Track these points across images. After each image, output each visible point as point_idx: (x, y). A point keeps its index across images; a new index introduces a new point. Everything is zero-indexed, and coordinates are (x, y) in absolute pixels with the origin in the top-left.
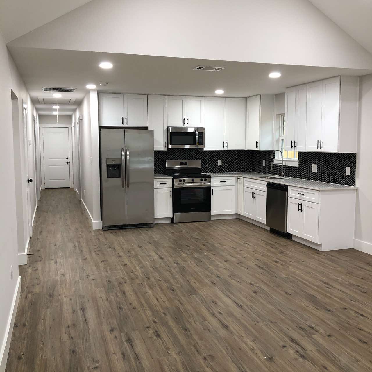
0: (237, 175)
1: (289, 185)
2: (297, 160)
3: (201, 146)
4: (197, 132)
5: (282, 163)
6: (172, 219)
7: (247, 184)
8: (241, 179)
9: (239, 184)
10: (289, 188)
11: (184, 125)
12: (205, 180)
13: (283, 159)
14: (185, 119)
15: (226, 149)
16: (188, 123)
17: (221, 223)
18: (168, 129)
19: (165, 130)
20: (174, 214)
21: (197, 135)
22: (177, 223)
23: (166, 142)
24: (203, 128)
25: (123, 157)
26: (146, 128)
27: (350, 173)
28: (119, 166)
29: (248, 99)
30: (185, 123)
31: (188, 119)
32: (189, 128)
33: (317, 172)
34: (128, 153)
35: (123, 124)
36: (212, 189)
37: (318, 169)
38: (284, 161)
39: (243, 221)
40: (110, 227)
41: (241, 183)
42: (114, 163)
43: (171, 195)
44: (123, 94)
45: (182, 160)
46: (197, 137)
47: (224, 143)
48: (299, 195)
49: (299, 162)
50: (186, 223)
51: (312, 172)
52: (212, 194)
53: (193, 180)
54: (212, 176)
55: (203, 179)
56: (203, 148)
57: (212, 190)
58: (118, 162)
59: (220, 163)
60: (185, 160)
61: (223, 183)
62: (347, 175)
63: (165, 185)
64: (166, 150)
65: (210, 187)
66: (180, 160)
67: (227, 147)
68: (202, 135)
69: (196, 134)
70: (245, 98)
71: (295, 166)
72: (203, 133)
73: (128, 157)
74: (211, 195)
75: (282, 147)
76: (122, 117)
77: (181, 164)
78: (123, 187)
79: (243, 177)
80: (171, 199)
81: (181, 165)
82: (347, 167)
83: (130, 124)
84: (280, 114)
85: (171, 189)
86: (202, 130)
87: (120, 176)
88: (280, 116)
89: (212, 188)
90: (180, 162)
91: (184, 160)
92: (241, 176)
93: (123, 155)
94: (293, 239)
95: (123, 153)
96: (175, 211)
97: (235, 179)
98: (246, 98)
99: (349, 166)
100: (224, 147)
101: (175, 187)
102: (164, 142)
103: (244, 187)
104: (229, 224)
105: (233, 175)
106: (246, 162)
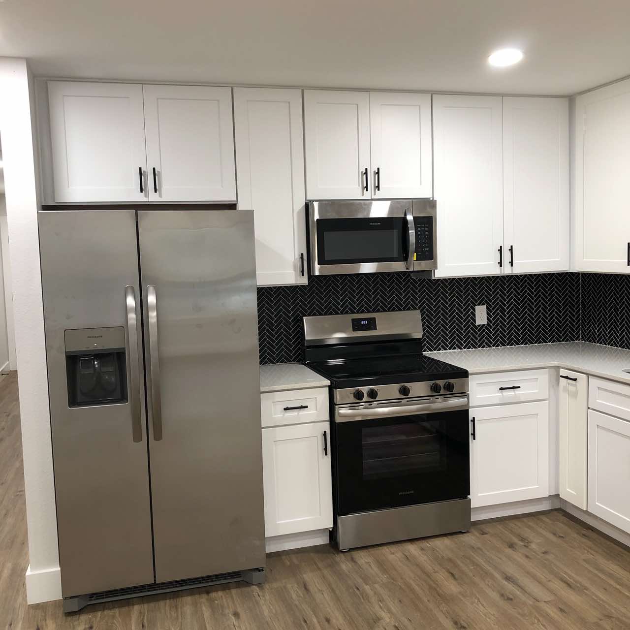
0: (556, 363)
3: (423, 265)
4: (410, 218)
6: (333, 534)
7: (604, 402)
8: (575, 380)
9: (564, 397)
11: (363, 195)
12: (449, 387)
14: (366, 173)
15: (507, 270)
16: (378, 187)
17: (511, 546)
18: (308, 207)
19: (298, 213)
20: (340, 518)
21: (411, 225)
22: (350, 550)
23: (302, 254)
24: (431, 204)
25: (132, 316)
26: (232, 206)
28: (118, 357)
29: (579, 102)
30: (367, 187)
31: (378, 173)
32: (374, 203)
34: (152, 299)
35: (146, 196)
36: (471, 418)
41: (575, 395)
42: (96, 345)
43: (326, 449)
44: (142, 82)
45: (358, 312)
46: (412, 232)
47: (500, 250)
50: (385, 550)
52: (474, 434)
53: (405, 391)
54: (470, 371)
55: (441, 383)
56: (429, 272)
57: (473, 420)
58: (110, 343)
59: (481, 316)
60: (369, 312)
61: (507, 393)
63: (303, 412)
64: (304, 281)
65: (467, 411)
66: (353, 312)
67: (511, 263)
68: (427, 225)
69: (405, 221)
70: (565, 102)
72: (431, 218)
73: (153, 315)
74: (471, 437)
76: (140, 169)
77: (357, 325)
78: (137, 438)
79: (588, 375)
80: (327, 461)
81: (354, 330)
83: (168, 195)
85: (326, 427)
86: (429, 209)
87: (123, 398)
89: (472, 414)
90: (353, 320)
91: (363, 312)
92: (575, 366)
93: (131, 309)
95: (131, 301)
96: (340, 507)
97: (547, 376)
98: (571, 100)
100: (501, 266)
101: (338, 420)
102: (298, 256)
103: (589, 408)
104: (545, 553)
105: (542, 364)
106: (563, 310)
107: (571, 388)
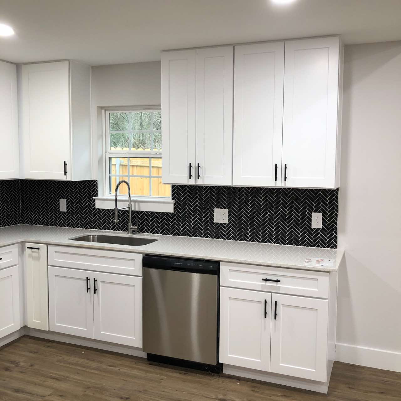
0: (22, 240)
1: (223, 261)
2: (170, 200)
5: (130, 205)
8: (38, 249)
13: (132, 199)
29: (24, 69)
33: (227, 222)
37: (229, 216)
38: (134, 201)
41: (38, 259)
48: (264, 283)
49: (175, 204)
51: (214, 223)
62: (314, 229)
70: (15, 66)
71: (161, 211)
79: (47, 244)
82: (314, 214)
84: (102, 108)
88: (103, 111)
97: (17, 249)
98: (18, 66)
99: (320, 212)
103: (48, 265)
104: (31, 366)
105: (14, 241)
107: (36, 255)
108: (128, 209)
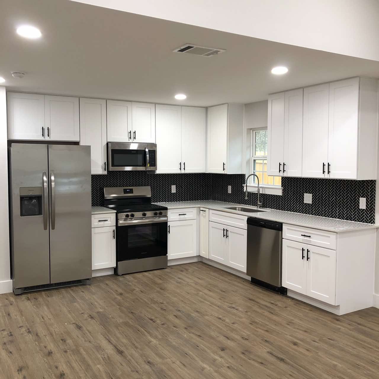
0: (199, 206)
1: (284, 223)
2: (281, 187)
3: (152, 168)
4: (147, 150)
5: (259, 190)
6: (116, 269)
7: (213, 218)
8: (205, 211)
9: (202, 218)
10: (284, 227)
11: (129, 141)
12: (161, 213)
13: (260, 186)
14: (130, 132)
15: (183, 172)
16: (135, 138)
17: (182, 271)
18: (107, 144)
19: (104, 147)
20: (119, 263)
21: (147, 153)
22: (123, 275)
23: (105, 162)
24: (154, 145)
25: (45, 184)
26: (77, 143)
27: (366, 206)
28: (39, 198)
29: (209, 109)
30: (131, 138)
31: (135, 133)
32: (132, 144)
33: (311, 203)
34: (53, 178)
35: (44, 138)
36: (168, 226)
37: (312, 199)
38: (261, 187)
39: (208, 266)
40: (26, 289)
41: (205, 217)
42: (31, 193)
43: (114, 237)
44: (44, 94)
45: (126, 186)
46: (148, 156)
47: (180, 164)
48: (303, 238)
49: (283, 190)
50: (136, 274)
51: (304, 203)
52: (169, 232)
53: (144, 215)
54: (168, 208)
55: (158, 212)
56: (154, 171)
57: (169, 226)
58: (37, 193)
59: (174, 189)
60: (130, 186)
61: (181, 216)
62: (361, 209)
63: (106, 222)
64: (106, 173)
65: (167, 223)
66: (124, 186)
67: (184, 169)
68: (153, 153)
69: (145, 152)
70: (205, 109)
71: (276, 194)
72: (155, 150)
73: (53, 184)
74: (168, 233)
75: (254, 170)
76: (43, 127)
77: (125, 191)
78: (45, 228)
79: (209, 209)
80: (114, 241)
81: (124, 193)
82: (361, 199)
83: (54, 137)
84: (251, 129)
85: (114, 228)
86: (154, 148)
87: (40, 213)
88: (252, 131)
89: (169, 224)
90: (124, 189)
91: (128, 186)
92: (205, 207)
93: (45, 181)
94: (289, 294)
95: (45, 179)
96: (119, 258)
97: (196, 211)
98: (207, 108)
99: (364, 197)
100: (181, 170)
101: (119, 225)
102: (103, 163)
103: (209, 221)
104: (193, 272)
105: (194, 206)
106: (204, 188)
107: (204, 214)
108: (257, 192)
